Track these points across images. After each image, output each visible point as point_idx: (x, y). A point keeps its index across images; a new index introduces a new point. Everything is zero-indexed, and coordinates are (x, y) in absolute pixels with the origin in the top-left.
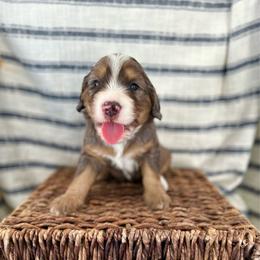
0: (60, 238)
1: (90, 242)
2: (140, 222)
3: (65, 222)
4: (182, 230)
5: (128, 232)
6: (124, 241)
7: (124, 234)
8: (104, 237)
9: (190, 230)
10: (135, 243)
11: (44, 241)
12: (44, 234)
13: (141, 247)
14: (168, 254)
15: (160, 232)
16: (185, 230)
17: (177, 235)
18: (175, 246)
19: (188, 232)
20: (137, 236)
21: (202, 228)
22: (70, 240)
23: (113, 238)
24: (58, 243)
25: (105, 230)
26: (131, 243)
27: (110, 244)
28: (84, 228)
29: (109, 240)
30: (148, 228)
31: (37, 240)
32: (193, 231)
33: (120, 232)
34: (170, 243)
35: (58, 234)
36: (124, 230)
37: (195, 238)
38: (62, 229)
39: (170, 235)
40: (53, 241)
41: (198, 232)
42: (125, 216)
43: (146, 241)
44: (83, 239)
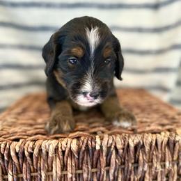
0: (33, 150)
1: (63, 152)
2: (109, 130)
3: (36, 134)
4: (152, 133)
5: (102, 139)
6: (98, 148)
7: (98, 140)
8: (79, 145)
9: (160, 133)
10: (109, 148)
11: (17, 154)
12: (16, 146)
13: (114, 152)
14: (141, 158)
15: (133, 137)
16: (155, 133)
18: (147, 148)
19: (158, 135)
20: (110, 142)
21: (169, 130)
22: (44, 151)
23: (87, 145)
24: (31, 155)
25: (78, 138)
26: (105, 149)
27: (84, 153)
28: (57, 138)
29: (83, 148)
30: (120, 134)
32: (163, 134)
33: (93, 139)
34: (143, 146)
35: (31, 144)
36: (97, 137)
37: (166, 139)
38: (35, 141)
40: (26, 153)
41: (168, 133)
43: (119, 146)
44: (56, 150)
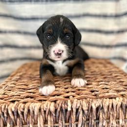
0: (24, 109)
1: (45, 112)
4: (109, 98)
5: (72, 102)
6: (69, 109)
7: (69, 104)
8: (55, 107)
9: (115, 98)
10: (77, 110)
11: (13, 112)
12: (12, 107)
13: (81, 112)
14: (101, 116)
15: (95, 101)
16: (112, 98)
17: (107, 102)
18: (106, 110)
20: (78, 105)
21: (122, 95)
22: (31, 111)
23: (61, 107)
24: (23, 113)
25: (55, 101)
26: (74, 110)
27: (59, 112)
28: (40, 101)
29: (59, 110)
30: (86, 99)
31: (8, 111)
32: (117, 99)
33: (66, 103)
34: (102, 108)
35: (22, 106)
36: (69, 101)
37: (120, 103)
38: (25, 103)
39: (102, 102)
40: (19, 112)
41: (121, 99)
42: (67, 90)
43: (85, 108)
44: (40, 110)
